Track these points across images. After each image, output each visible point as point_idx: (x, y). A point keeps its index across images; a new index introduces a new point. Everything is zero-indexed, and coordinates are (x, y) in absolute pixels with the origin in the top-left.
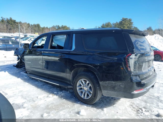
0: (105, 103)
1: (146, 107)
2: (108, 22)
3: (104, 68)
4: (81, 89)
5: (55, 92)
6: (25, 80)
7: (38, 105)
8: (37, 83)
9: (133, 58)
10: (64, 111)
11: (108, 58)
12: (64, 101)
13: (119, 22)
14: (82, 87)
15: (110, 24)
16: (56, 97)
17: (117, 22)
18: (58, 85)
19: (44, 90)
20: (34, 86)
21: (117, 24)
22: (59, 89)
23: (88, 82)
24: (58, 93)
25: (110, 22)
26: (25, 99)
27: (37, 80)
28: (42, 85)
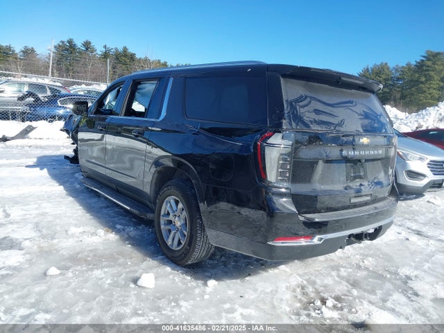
0: (229, 268)
1: (343, 297)
2: (382, 63)
3: (211, 169)
4: (170, 222)
5: (118, 227)
6: (73, 192)
7: (57, 247)
8: (95, 200)
9: (282, 146)
10: (106, 270)
11: (224, 143)
12: (128, 248)
13: (415, 63)
14: (171, 217)
15: (388, 68)
16: (113, 236)
17: (408, 64)
18: (129, 208)
19: (99, 218)
20: (81, 207)
21: (410, 69)
22: (135, 220)
23: (180, 206)
24: (124, 230)
25: (386, 64)
26: (40, 231)
27: (98, 195)
28: (101, 208)
